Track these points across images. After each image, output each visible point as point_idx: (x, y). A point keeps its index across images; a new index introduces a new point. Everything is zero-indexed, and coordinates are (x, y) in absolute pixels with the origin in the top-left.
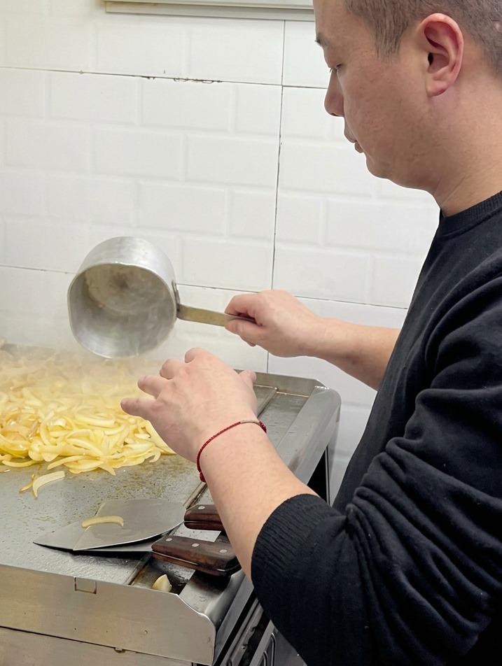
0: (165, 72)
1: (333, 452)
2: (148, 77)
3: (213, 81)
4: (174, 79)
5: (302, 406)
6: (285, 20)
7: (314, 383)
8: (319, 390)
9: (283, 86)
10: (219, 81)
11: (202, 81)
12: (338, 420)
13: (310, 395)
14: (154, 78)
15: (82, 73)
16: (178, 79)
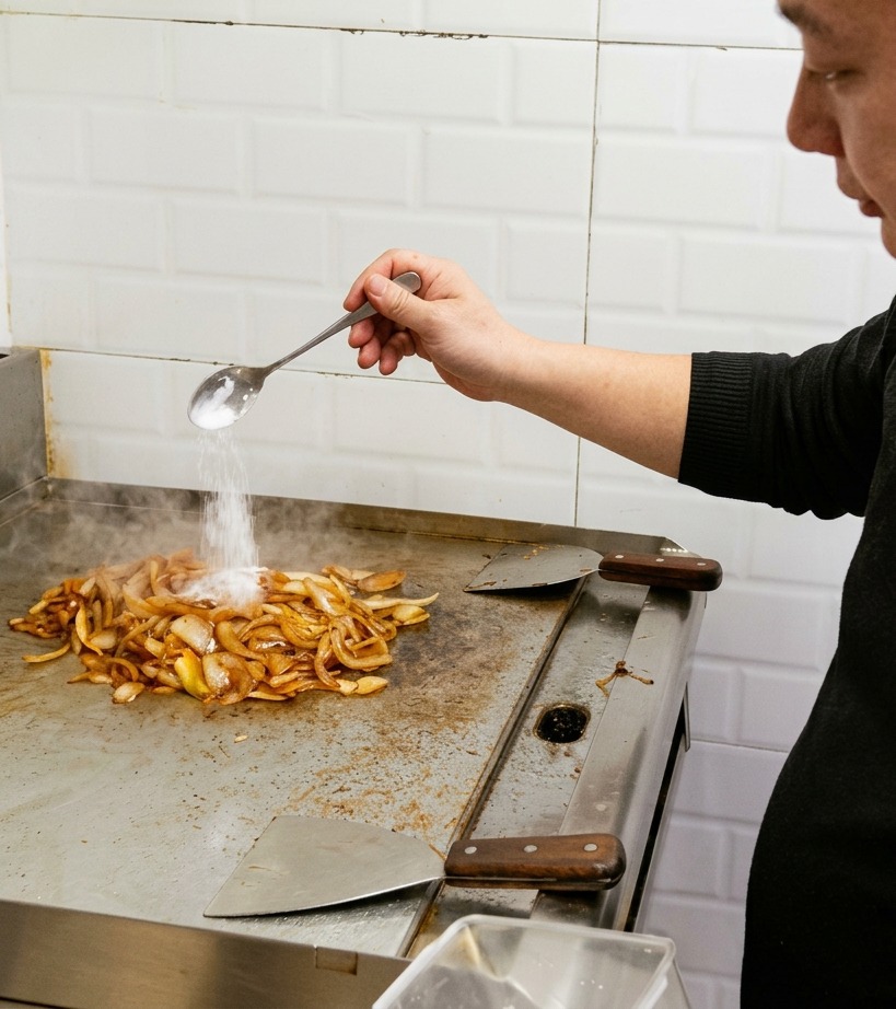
0: (383, 22)
2: (352, 31)
3: (471, 36)
4: (401, 33)
7: (662, 542)
9: (599, 42)
10: (481, 36)
11: (451, 35)
14: (363, 31)
15: (231, 24)
16: (407, 33)
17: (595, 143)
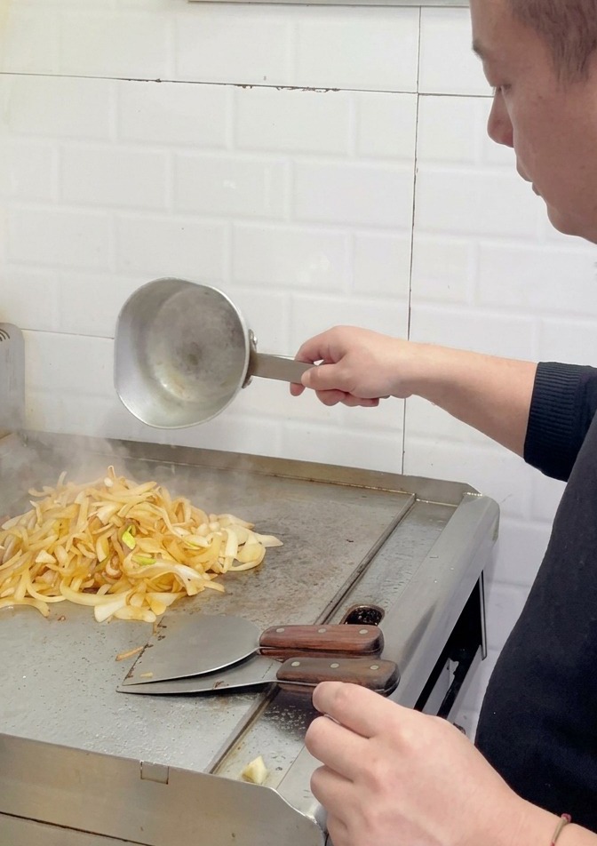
0: (265, 78)
1: (490, 580)
2: (244, 86)
3: (327, 90)
4: (277, 87)
5: (449, 519)
6: (420, 7)
7: (465, 488)
8: (472, 498)
9: (418, 94)
10: (334, 89)
11: (314, 89)
12: (495, 538)
13: (458, 504)
14: (251, 86)
15: (159, 81)
16: (282, 87)
17: (416, 170)
